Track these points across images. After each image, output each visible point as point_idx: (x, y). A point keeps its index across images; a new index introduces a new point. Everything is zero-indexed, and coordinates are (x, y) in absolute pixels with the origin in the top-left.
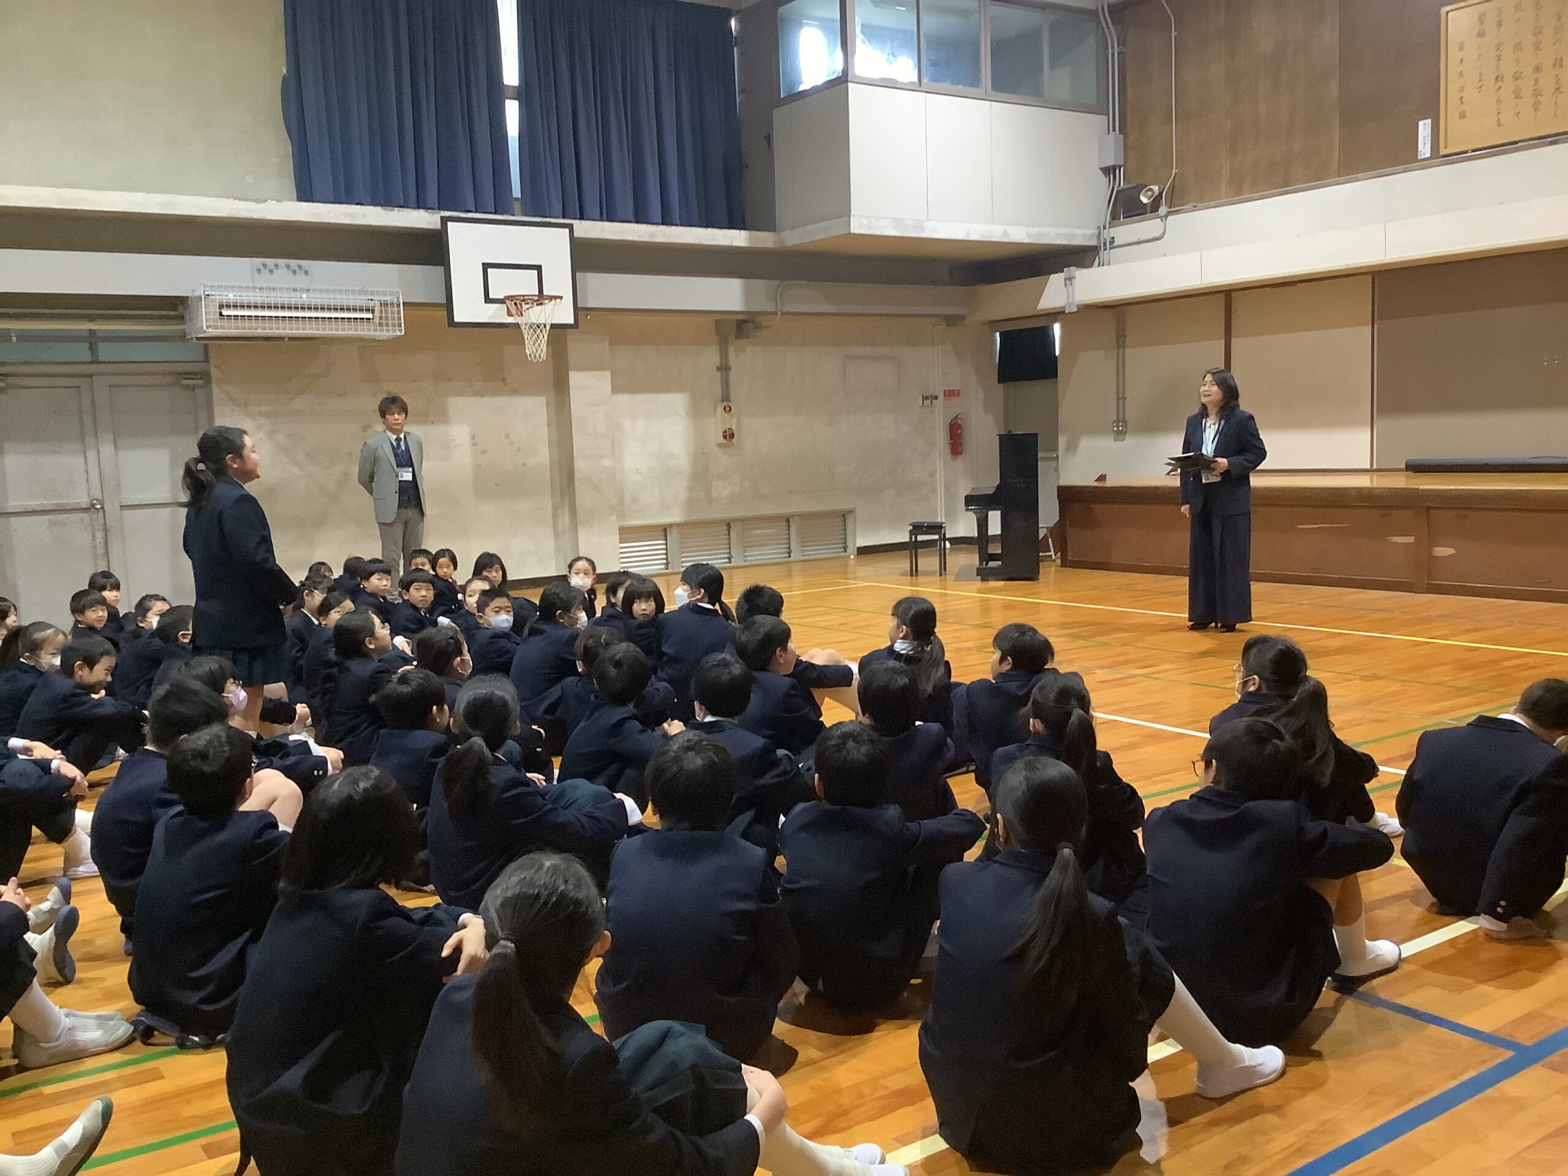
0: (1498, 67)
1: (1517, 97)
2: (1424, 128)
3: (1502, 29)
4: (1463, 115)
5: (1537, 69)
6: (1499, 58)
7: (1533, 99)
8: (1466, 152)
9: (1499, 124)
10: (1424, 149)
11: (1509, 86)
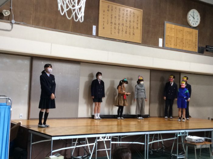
0: (111, 20)
1: (115, 29)
2: (94, 28)
3: (113, 11)
4: (104, 28)
5: (119, 24)
6: (112, 18)
7: (118, 31)
8: (104, 37)
9: (111, 34)
10: (94, 33)
11: (113, 26)
